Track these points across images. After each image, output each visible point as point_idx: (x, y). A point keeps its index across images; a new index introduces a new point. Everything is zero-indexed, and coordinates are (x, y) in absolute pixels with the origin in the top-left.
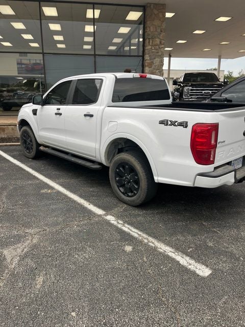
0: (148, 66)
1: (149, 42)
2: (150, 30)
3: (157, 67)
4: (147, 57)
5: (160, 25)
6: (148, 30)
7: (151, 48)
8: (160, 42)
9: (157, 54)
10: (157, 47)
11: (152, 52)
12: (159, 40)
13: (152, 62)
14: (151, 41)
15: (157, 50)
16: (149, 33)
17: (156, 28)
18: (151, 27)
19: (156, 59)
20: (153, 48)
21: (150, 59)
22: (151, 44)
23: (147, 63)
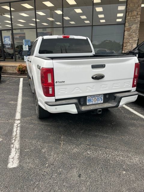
0: (127, 30)
1: (129, 14)
2: (130, 6)
3: (133, 31)
4: (127, 24)
5: (138, 2)
6: (128, 6)
7: (130, 18)
8: (137, 14)
9: (134, 22)
10: (135, 17)
11: (131, 21)
12: (136, 12)
13: (131, 28)
14: (130, 14)
15: (134, 19)
16: (130, 8)
17: (134, 4)
18: (131, 4)
19: (133, 25)
20: (131, 18)
21: (129, 26)
22: (130, 15)
23: (126, 28)
